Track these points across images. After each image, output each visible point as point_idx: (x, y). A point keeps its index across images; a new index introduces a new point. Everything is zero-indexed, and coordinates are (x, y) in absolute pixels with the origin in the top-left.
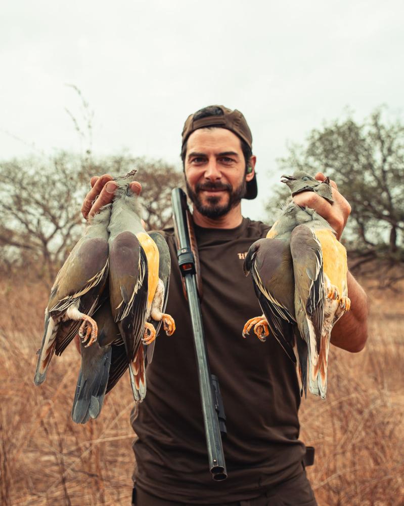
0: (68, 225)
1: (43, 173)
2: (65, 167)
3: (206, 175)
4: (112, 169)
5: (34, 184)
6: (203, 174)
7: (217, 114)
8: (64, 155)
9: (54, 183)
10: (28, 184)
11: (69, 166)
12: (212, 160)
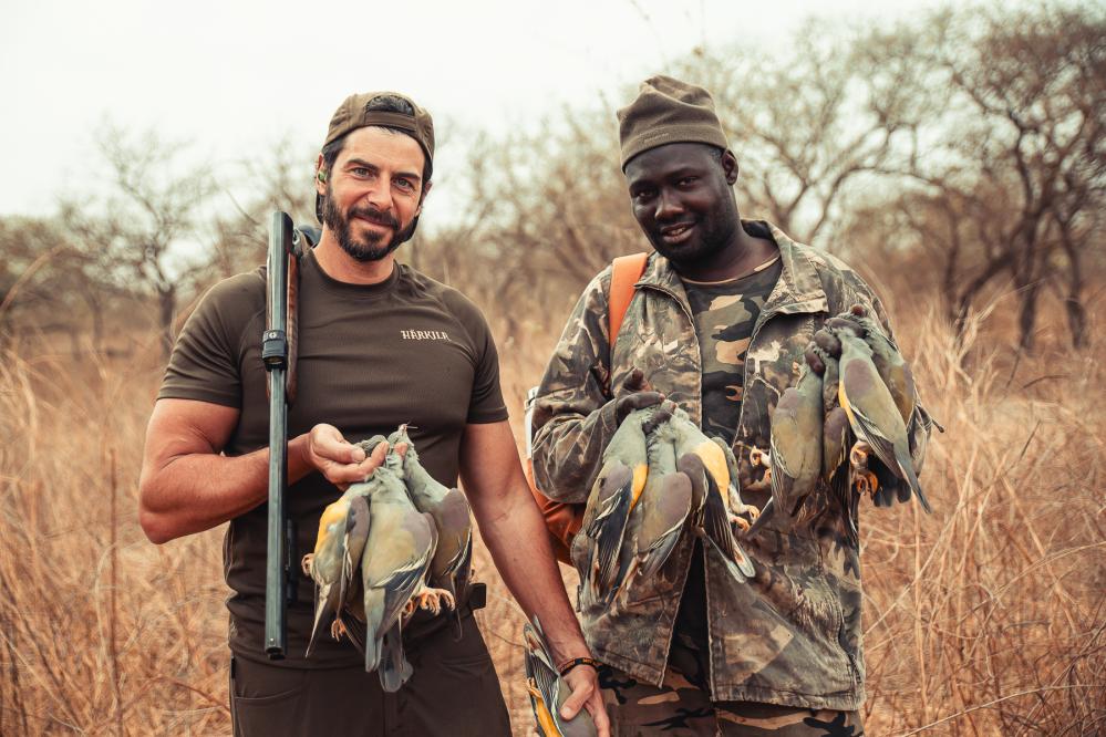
0: (832, 176)
1: (767, 67)
2: (815, 49)
3: (372, 198)
4: (924, 39)
5: (751, 95)
6: (365, 195)
7: (405, 112)
8: (812, 20)
9: (795, 88)
10: (739, 95)
11: (824, 47)
12: (385, 177)
